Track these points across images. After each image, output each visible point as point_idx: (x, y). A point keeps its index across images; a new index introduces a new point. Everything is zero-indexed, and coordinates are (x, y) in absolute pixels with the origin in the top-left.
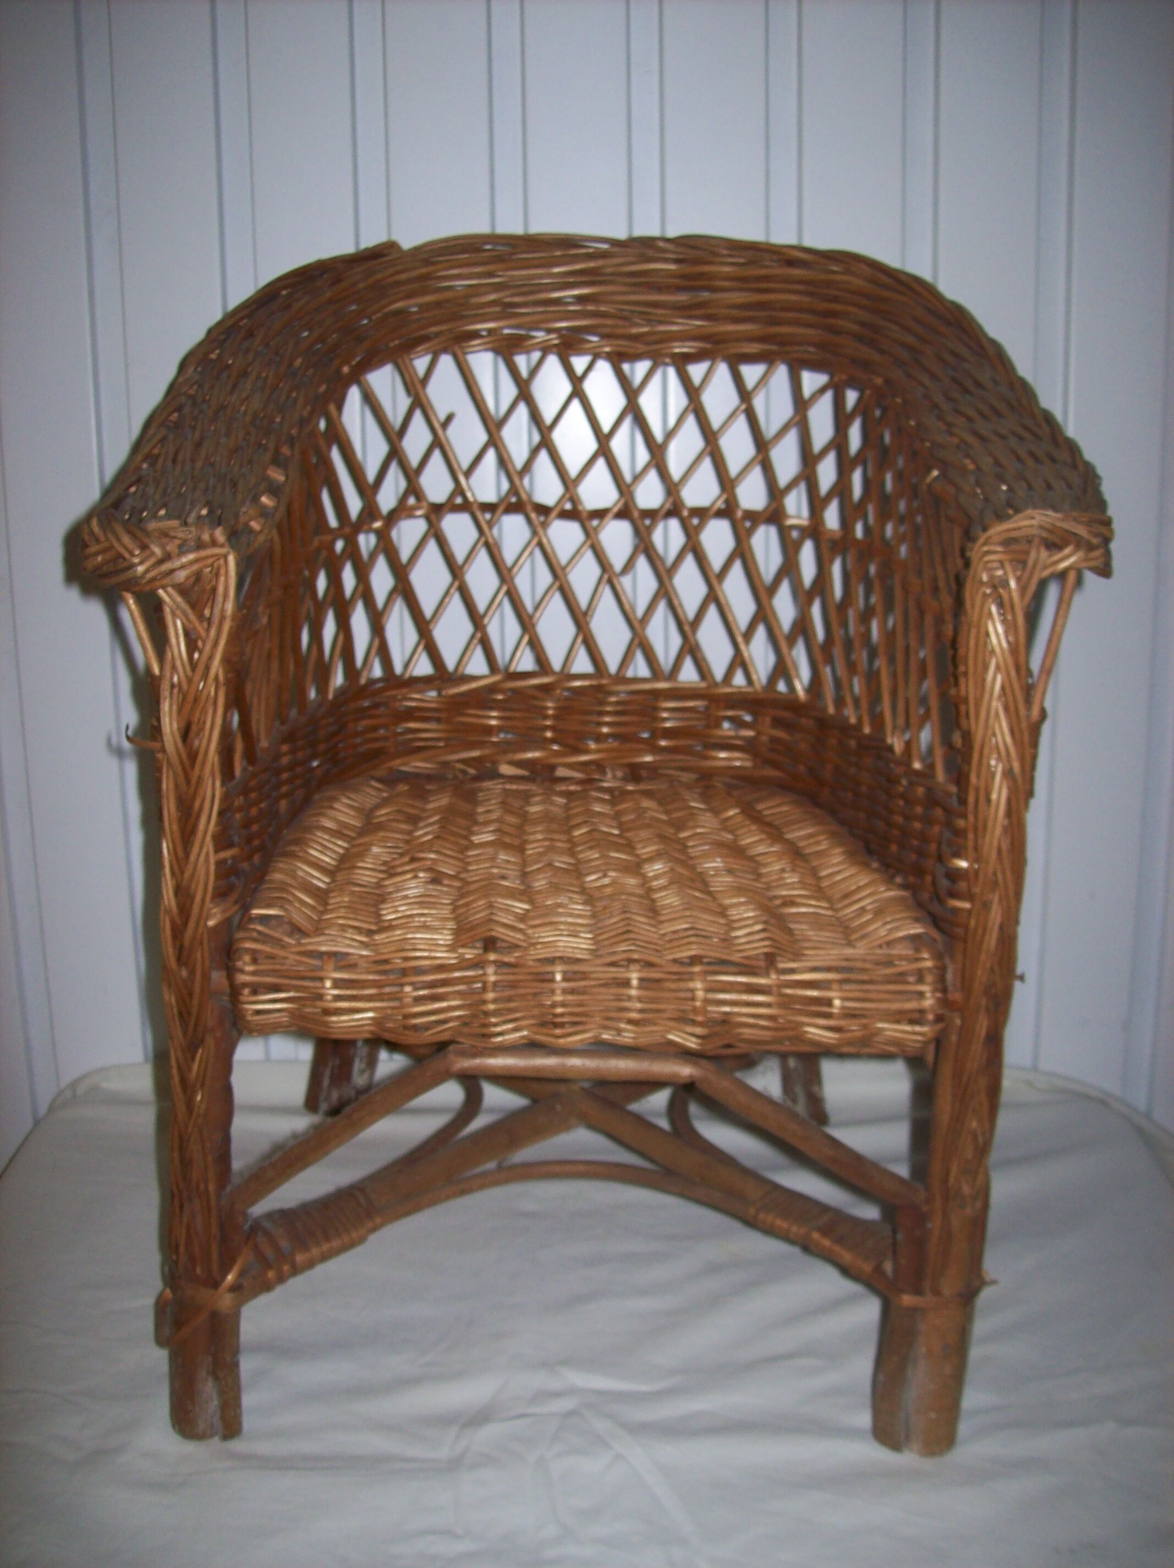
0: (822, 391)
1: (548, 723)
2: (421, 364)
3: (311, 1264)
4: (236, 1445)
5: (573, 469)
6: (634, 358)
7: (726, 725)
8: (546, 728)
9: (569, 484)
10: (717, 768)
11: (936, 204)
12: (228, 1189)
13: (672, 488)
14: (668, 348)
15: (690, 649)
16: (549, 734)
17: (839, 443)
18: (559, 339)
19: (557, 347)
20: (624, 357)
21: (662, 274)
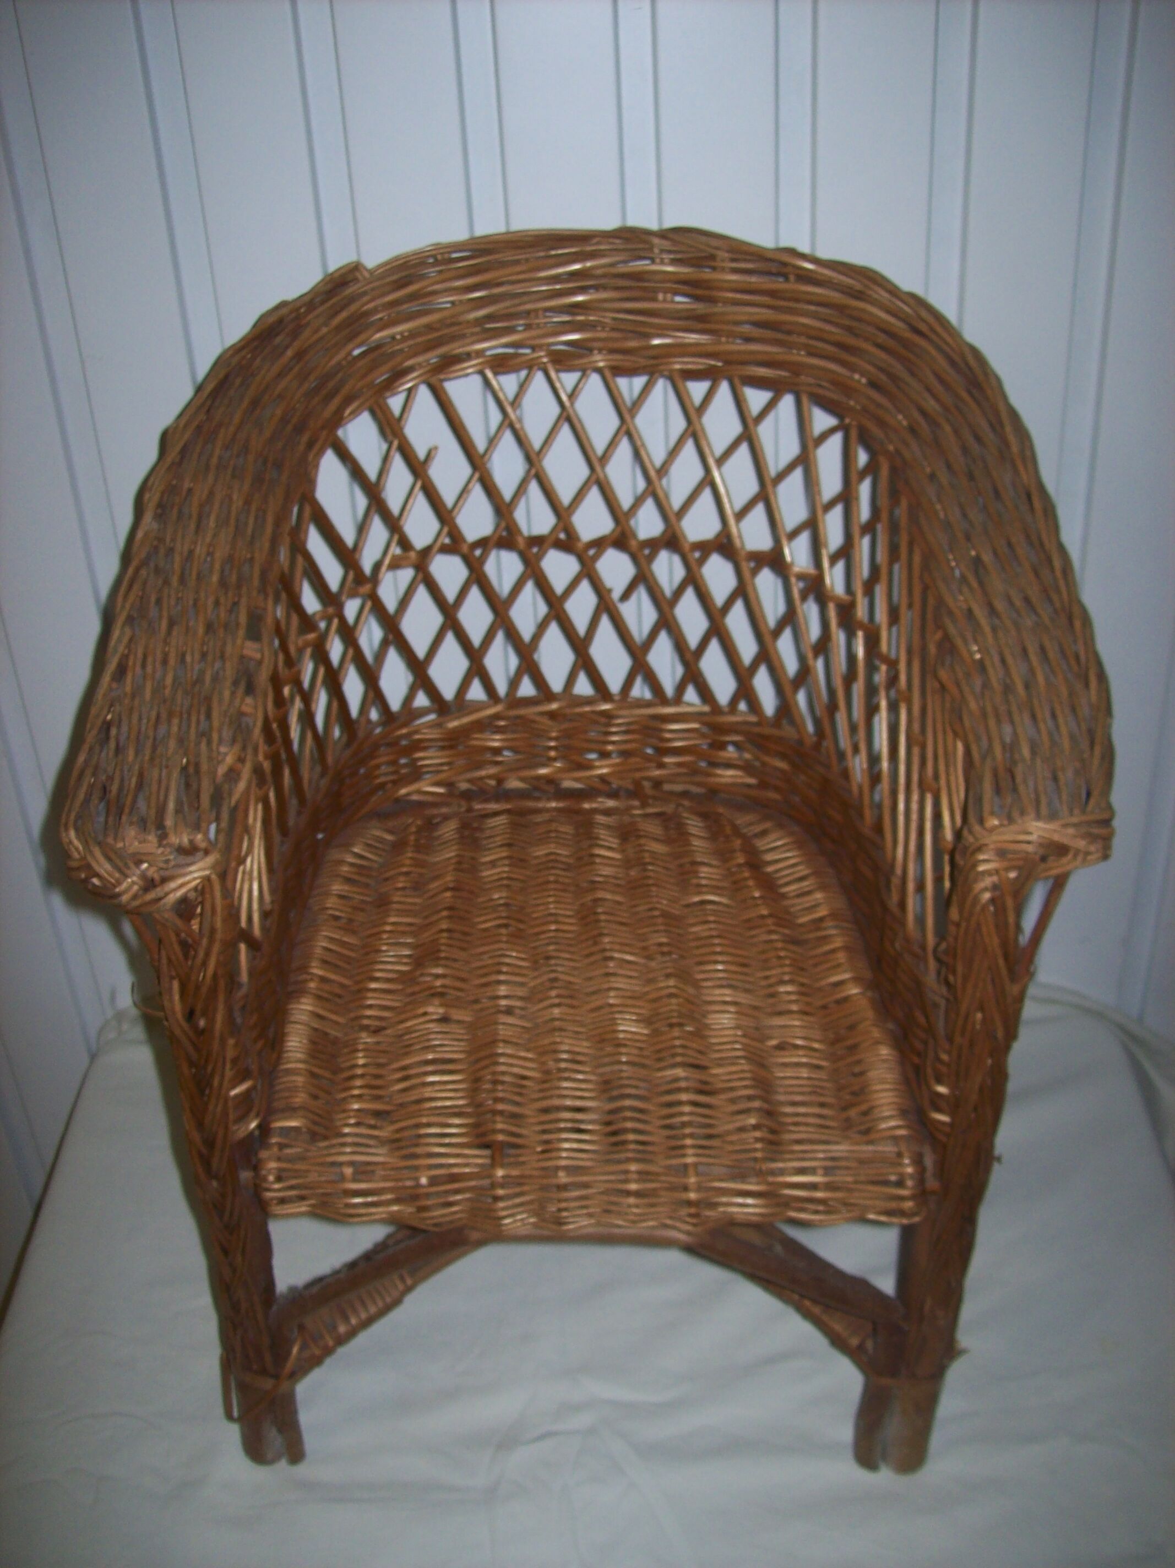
0: (832, 431)
1: (552, 744)
2: (395, 403)
3: (352, 1333)
4: (301, 1470)
5: (566, 497)
6: (631, 372)
7: (731, 748)
8: (551, 748)
9: (562, 513)
10: (721, 784)
11: (968, 151)
12: (275, 1308)
13: (672, 518)
14: (667, 364)
15: (693, 676)
16: (553, 754)
17: (846, 498)
18: (546, 356)
19: (544, 363)
20: (618, 371)
21: (658, 277)
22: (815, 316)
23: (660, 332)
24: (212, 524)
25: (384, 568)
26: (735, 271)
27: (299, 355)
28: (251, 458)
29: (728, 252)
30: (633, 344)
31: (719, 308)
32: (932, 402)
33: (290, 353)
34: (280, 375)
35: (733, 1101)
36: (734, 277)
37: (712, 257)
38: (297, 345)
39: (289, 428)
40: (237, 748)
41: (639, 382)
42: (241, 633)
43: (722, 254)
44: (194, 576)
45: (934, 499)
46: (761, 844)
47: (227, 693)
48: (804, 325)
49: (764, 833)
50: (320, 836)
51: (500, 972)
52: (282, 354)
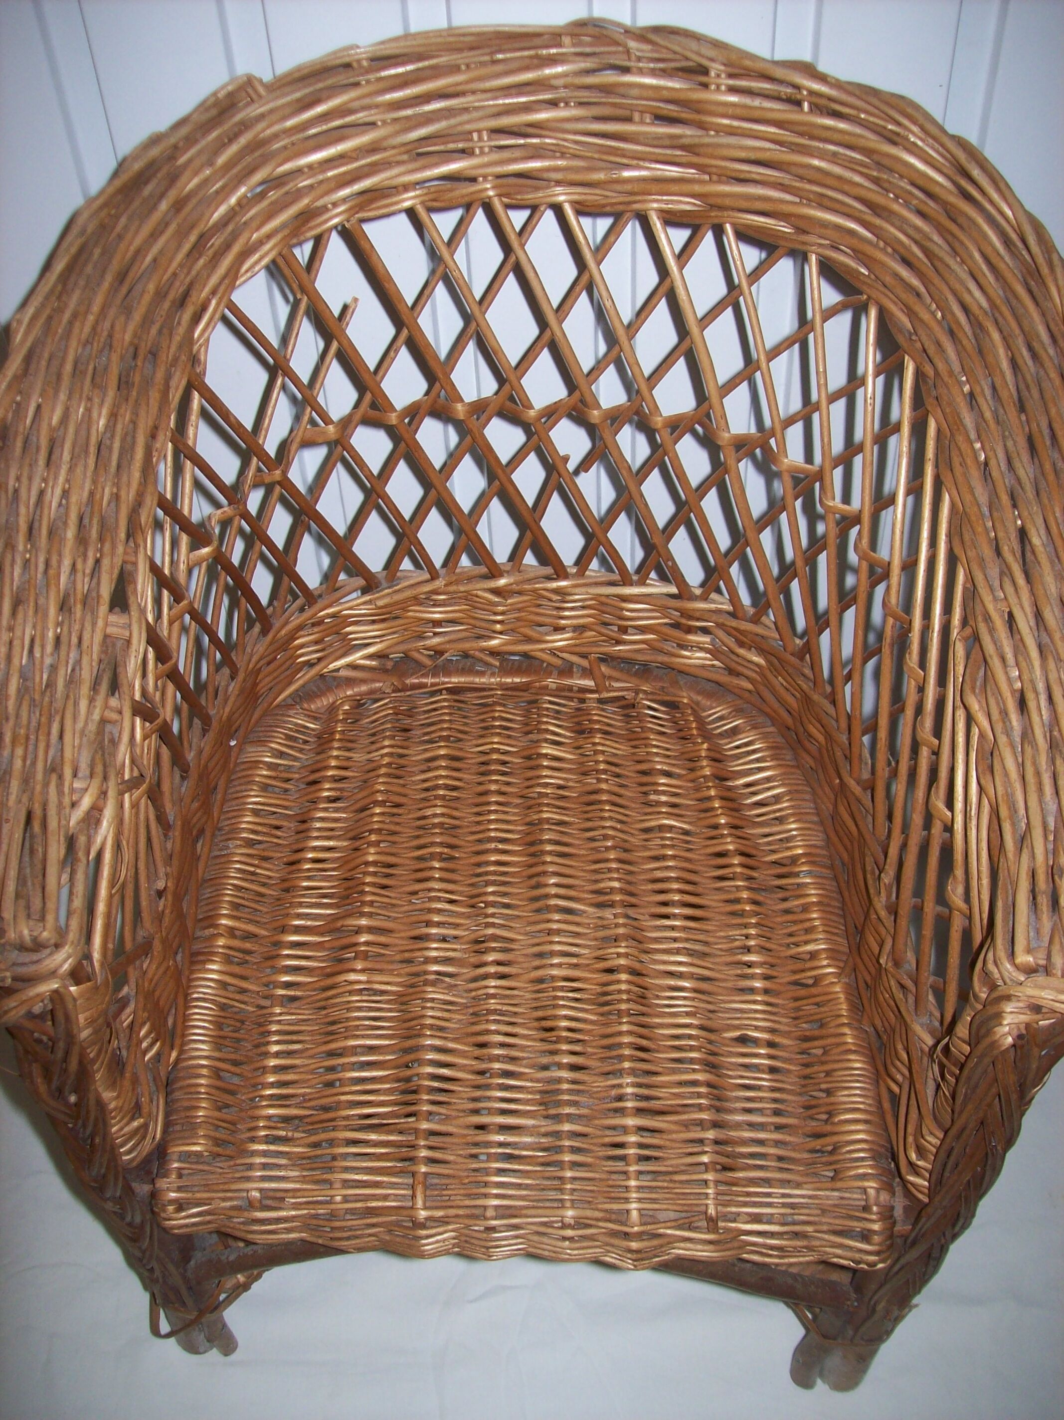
0: (839, 309)
1: (498, 618)
2: (301, 252)
6: (594, 211)
8: (496, 622)
10: (688, 666)
13: (642, 387)
16: (498, 627)
18: (493, 188)
19: (490, 198)
20: (582, 210)
21: (635, 92)
22: (834, 158)
23: (634, 162)
24: (66, 456)
25: (294, 446)
26: (732, 90)
27: (178, 206)
28: (115, 357)
29: (725, 65)
30: (601, 176)
31: (711, 138)
32: (977, 294)
33: (164, 206)
34: (154, 235)
35: (687, 1125)
36: (733, 99)
37: (705, 71)
38: (172, 195)
39: (167, 305)
40: (96, 783)
41: (604, 224)
42: (104, 608)
43: (715, 68)
44: (44, 532)
45: (973, 435)
46: (729, 746)
47: (83, 704)
48: (818, 169)
49: (734, 732)
50: (233, 743)
51: (429, 924)
52: (155, 207)
